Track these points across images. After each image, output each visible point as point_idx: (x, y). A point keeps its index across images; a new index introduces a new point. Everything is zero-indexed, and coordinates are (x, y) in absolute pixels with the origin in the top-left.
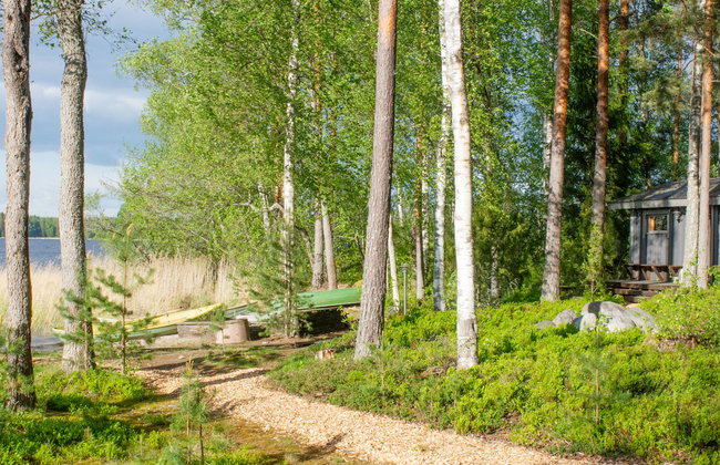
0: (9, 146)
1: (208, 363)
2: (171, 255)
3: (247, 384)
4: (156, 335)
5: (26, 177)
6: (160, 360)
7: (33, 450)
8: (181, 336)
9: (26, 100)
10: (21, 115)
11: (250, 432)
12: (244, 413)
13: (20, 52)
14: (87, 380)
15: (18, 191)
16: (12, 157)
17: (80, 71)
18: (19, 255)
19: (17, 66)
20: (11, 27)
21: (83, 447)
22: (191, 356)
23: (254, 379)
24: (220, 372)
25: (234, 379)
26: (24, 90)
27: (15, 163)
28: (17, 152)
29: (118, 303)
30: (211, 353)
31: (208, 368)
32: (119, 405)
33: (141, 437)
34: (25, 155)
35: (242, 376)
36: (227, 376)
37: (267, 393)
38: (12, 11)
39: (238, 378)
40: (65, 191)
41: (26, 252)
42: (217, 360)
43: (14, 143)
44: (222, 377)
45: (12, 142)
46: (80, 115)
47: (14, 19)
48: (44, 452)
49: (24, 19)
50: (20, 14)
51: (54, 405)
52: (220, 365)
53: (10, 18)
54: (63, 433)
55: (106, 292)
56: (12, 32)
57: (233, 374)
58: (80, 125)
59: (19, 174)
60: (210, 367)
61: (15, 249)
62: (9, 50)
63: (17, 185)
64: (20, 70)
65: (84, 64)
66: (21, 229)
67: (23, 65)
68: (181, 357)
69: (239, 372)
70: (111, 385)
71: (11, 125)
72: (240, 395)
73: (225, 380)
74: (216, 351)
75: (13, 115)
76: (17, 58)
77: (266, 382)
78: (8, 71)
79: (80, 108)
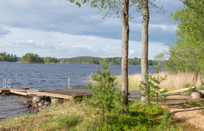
0: (123, 40)
1: (185, 104)
2: (184, 72)
3: (195, 112)
4: (167, 96)
5: (127, 49)
6: (171, 103)
7: (123, 127)
8: (181, 96)
9: (127, 27)
10: (126, 31)
11: (191, 128)
12: (191, 121)
13: (126, 13)
14: (147, 107)
15: (125, 53)
16: (123, 43)
17: (147, 18)
18: (125, 71)
19: (125, 17)
20: (123, 6)
21: (137, 128)
22: (181, 102)
23: (198, 111)
24: (188, 108)
25: (191, 110)
26: (127, 24)
27: (124, 45)
28: (125, 42)
29: (156, 86)
30: (187, 102)
31: (184, 106)
32: (153, 115)
33: (156, 126)
34: (127, 42)
35: (194, 110)
36: (189, 109)
37: (200, 115)
38: (123, 2)
39: (193, 110)
40: (143, 53)
41: (127, 70)
42: (188, 104)
43: (124, 39)
44: (188, 109)
45: (123, 39)
46: (147, 31)
47: (124, 4)
48: (126, 127)
49: (127, 4)
50: (126, 2)
51: (135, 114)
52: (188, 105)
53: (123, 4)
54: (134, 122)
55: (152, 82)
56: (123, 8)
57: (191, 109)
58: (147, 34)
59: (125, 48)
60: (185, 106)
61: (124, 69)
62: (123, 13)
63: (124, 51)
64: (126, 18)
65: (149, 16)
66: (126, 63)
67: (127, 17)
68: (178, 102)
69: (193, 108)
70: (153, 109)
71: (123, 34)
72: (192, 115)
73: (188, 111)
74: (188, 101)
75: (124, 31)
76: (125, 15)
77: (201, 112)
78: (122, 19)
79: (147, 29)
